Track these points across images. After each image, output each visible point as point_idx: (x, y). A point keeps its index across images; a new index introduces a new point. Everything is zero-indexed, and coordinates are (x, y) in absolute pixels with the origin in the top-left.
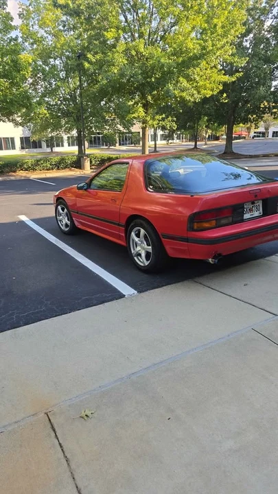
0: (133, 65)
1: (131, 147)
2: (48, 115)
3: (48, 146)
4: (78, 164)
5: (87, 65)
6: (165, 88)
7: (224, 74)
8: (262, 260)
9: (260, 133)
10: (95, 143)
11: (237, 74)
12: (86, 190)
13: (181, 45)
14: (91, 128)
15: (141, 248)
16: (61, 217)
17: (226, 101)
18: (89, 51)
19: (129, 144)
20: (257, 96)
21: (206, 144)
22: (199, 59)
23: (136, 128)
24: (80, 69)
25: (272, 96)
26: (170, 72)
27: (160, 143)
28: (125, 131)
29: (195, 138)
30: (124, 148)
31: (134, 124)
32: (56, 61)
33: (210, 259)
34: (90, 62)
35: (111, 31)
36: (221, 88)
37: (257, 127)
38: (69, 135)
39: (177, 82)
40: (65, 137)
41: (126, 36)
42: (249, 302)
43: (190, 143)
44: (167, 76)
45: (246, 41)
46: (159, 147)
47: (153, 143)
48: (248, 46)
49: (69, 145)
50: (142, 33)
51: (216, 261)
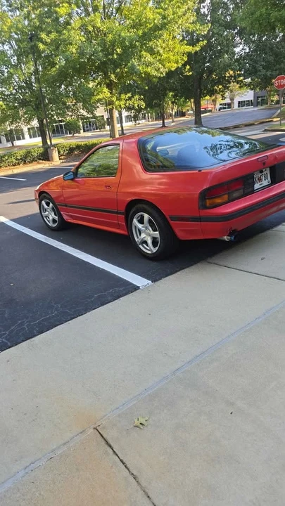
0: (91, 42)
1: (97, 133)
2: (4, 107)
3: (8, 141)
4: (45, 156)
5: (41, 46)
6: (129, 64)
7: (187, 45)
8: (270, 232)
9: (225, 104)
10: (58, 132)
11: (201, 43)
12: (72, 180)
13: (139, 16)
14: (53, 116)
15: (146, 235)
16: (47, 213)
17: (191, 73)
18: (42, 30)
19: (94, 129)
20: (222, 65)
21: (173, 122)
22: (161, 29)
23: (101, 111)
24: (35, 51)
25: (236, 64)
26: (132, 46)
27: (126, 125)
28: (89, 116)
29: (161, 117)
30: (89, 134)
31: (98, 107)
32: (5, 46)
33: (225, 237)
34: (45, 43)
35: (63, 6)
36: (186, 59)
37: (224, 98)
38: (29, 126)
39: (140, 57)
40: (25, 129)
41: (79, 11)
42: (274, 276)
43: (157, 122)
44: (129, 50)
45: (204, 7)
46: (126, 130)
47: (120, 125)
48: (206, 13)
49: (31, 137)
50: (96, 6)
51: (233, 238)
